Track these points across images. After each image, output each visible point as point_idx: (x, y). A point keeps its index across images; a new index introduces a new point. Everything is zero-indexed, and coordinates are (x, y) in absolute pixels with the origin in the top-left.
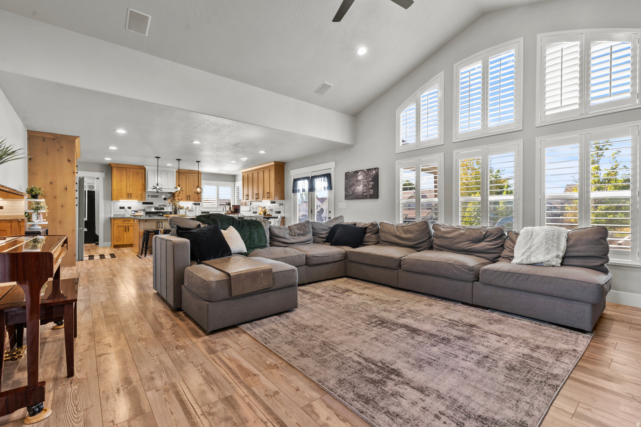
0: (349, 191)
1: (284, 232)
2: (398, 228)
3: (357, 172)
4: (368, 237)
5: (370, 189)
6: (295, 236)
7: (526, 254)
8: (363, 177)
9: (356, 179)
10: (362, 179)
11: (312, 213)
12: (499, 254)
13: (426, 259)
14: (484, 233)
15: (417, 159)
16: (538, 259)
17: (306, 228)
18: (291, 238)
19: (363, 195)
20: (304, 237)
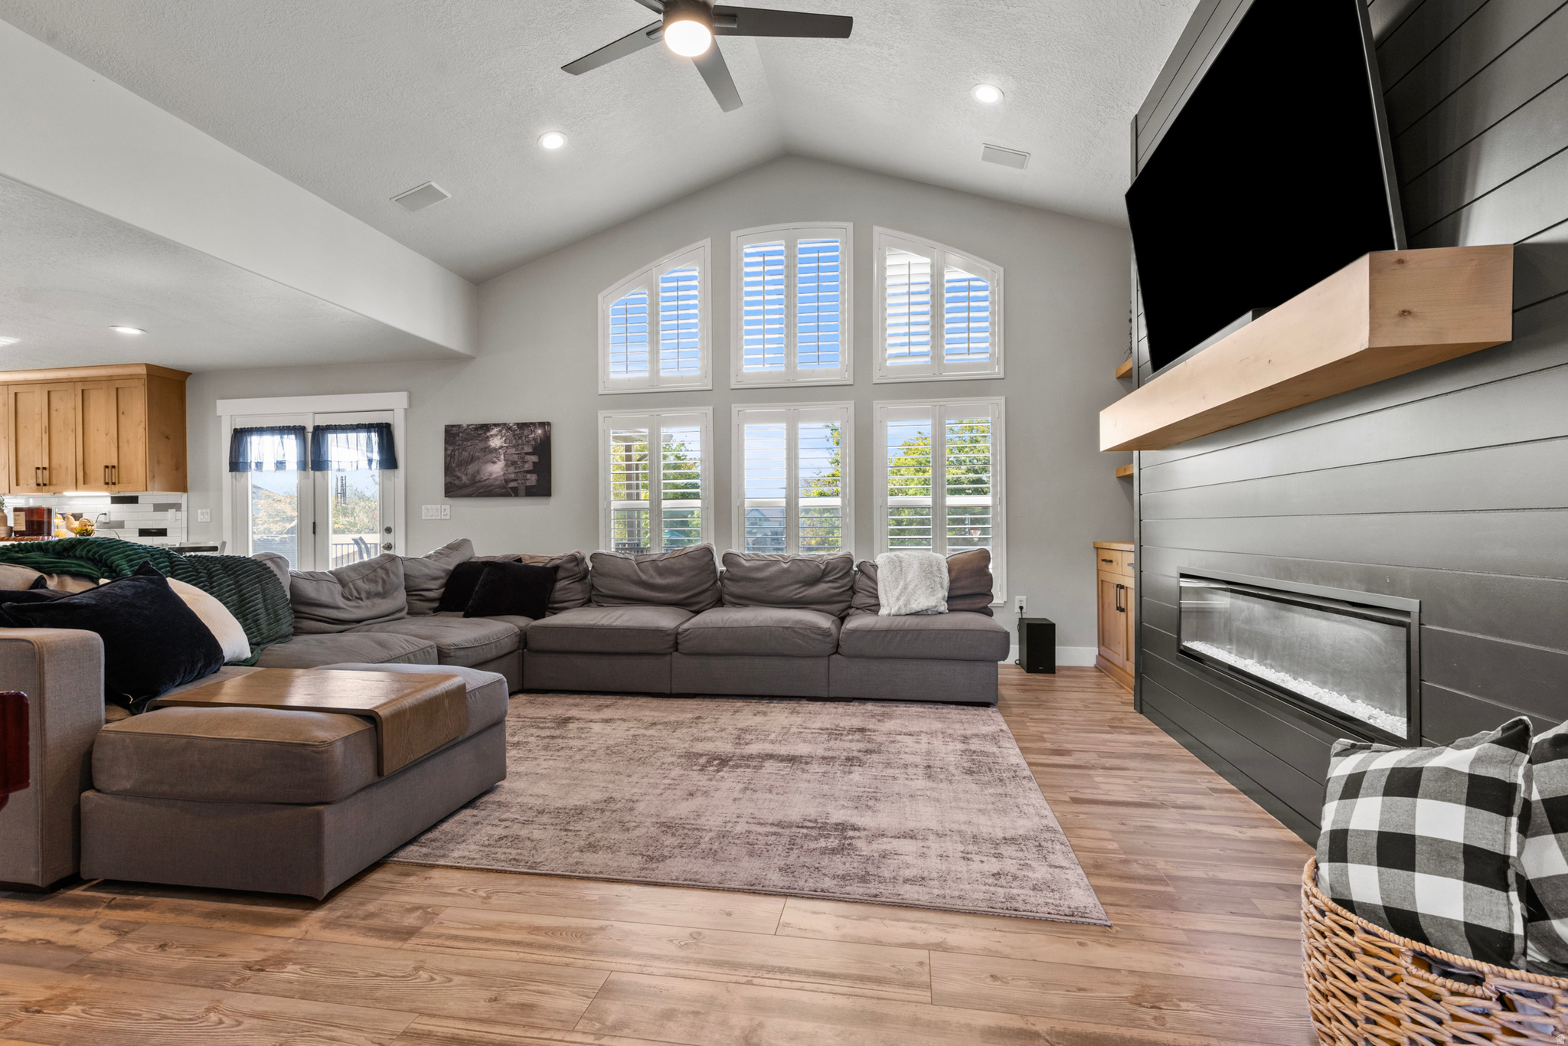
0: (459, 474)
1: (330, 590)
2: (641, 565)
3: (486, 428)
4: (564, 589)
5: (528, 472)
6: (361, 599)
7: (903, 598)
8: (505, 442)
9: (481, 445)
10: (501, 447)
11: (314, 533)
12: (849, 603)
13: (735, 625)
14: (823, 567)
15: (653, 413)
16: (922, 604)
17: (392, 576)
18: (352, 607)
19: (505, 488)
20: (384, 601)
